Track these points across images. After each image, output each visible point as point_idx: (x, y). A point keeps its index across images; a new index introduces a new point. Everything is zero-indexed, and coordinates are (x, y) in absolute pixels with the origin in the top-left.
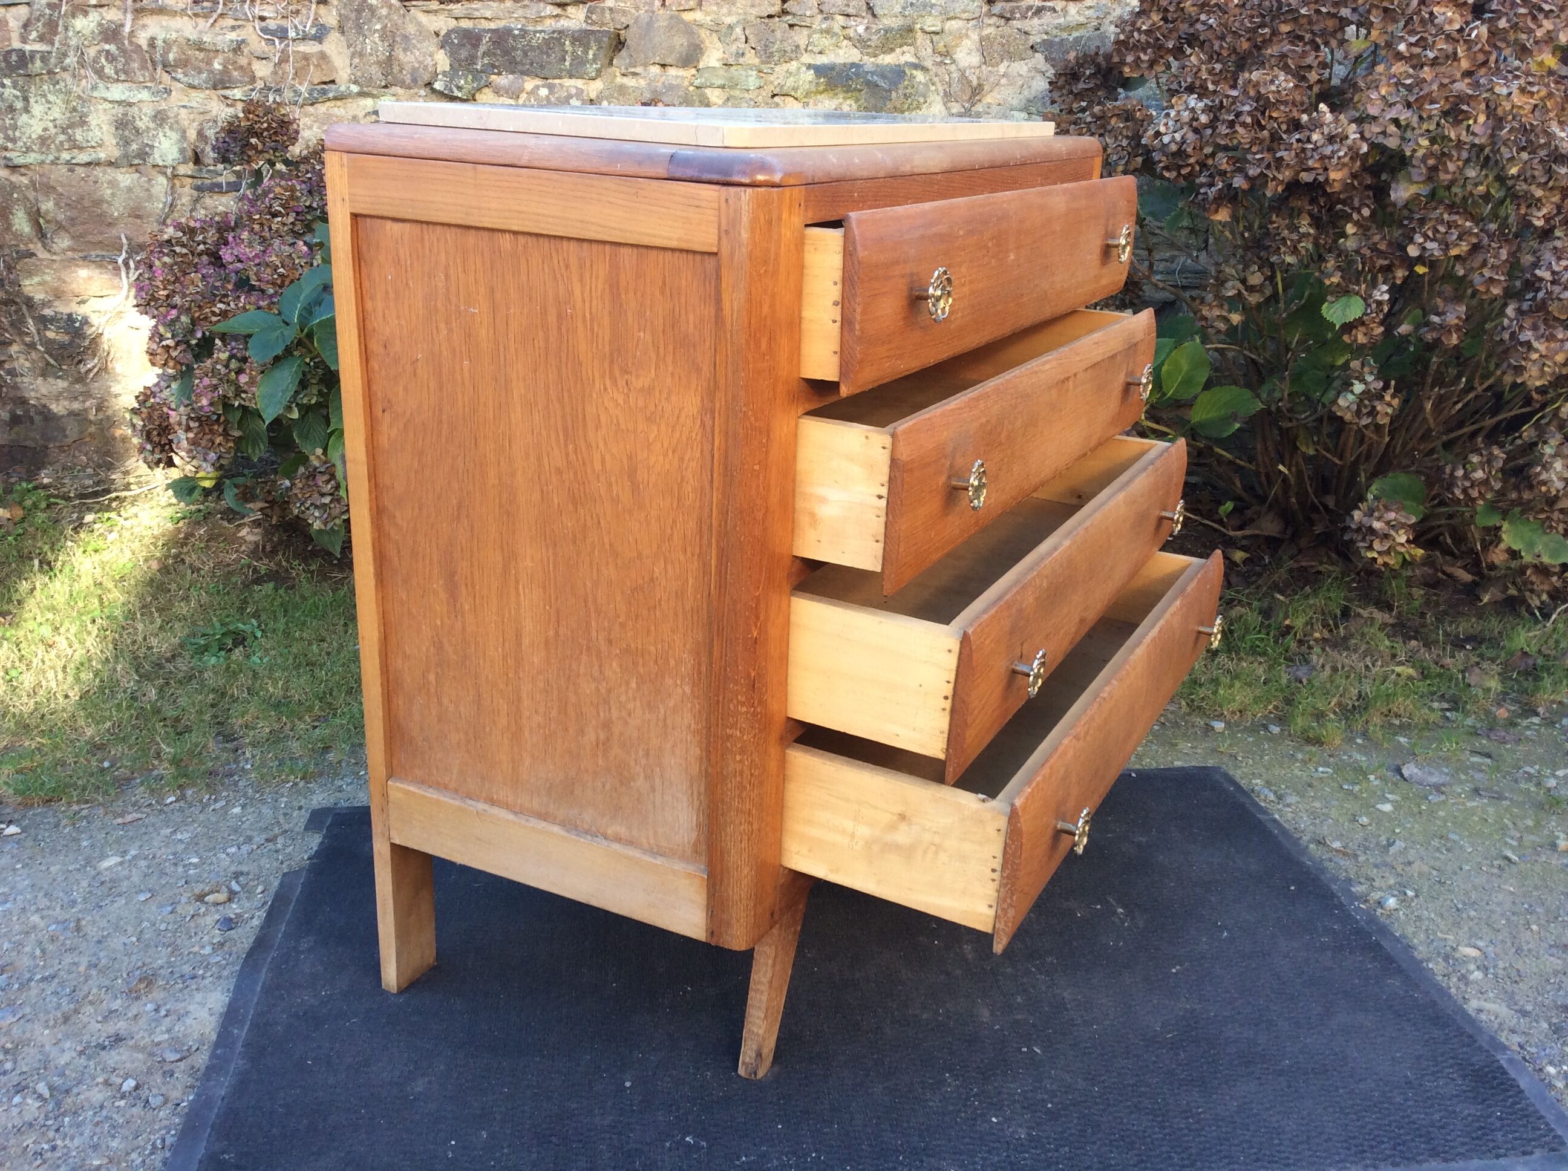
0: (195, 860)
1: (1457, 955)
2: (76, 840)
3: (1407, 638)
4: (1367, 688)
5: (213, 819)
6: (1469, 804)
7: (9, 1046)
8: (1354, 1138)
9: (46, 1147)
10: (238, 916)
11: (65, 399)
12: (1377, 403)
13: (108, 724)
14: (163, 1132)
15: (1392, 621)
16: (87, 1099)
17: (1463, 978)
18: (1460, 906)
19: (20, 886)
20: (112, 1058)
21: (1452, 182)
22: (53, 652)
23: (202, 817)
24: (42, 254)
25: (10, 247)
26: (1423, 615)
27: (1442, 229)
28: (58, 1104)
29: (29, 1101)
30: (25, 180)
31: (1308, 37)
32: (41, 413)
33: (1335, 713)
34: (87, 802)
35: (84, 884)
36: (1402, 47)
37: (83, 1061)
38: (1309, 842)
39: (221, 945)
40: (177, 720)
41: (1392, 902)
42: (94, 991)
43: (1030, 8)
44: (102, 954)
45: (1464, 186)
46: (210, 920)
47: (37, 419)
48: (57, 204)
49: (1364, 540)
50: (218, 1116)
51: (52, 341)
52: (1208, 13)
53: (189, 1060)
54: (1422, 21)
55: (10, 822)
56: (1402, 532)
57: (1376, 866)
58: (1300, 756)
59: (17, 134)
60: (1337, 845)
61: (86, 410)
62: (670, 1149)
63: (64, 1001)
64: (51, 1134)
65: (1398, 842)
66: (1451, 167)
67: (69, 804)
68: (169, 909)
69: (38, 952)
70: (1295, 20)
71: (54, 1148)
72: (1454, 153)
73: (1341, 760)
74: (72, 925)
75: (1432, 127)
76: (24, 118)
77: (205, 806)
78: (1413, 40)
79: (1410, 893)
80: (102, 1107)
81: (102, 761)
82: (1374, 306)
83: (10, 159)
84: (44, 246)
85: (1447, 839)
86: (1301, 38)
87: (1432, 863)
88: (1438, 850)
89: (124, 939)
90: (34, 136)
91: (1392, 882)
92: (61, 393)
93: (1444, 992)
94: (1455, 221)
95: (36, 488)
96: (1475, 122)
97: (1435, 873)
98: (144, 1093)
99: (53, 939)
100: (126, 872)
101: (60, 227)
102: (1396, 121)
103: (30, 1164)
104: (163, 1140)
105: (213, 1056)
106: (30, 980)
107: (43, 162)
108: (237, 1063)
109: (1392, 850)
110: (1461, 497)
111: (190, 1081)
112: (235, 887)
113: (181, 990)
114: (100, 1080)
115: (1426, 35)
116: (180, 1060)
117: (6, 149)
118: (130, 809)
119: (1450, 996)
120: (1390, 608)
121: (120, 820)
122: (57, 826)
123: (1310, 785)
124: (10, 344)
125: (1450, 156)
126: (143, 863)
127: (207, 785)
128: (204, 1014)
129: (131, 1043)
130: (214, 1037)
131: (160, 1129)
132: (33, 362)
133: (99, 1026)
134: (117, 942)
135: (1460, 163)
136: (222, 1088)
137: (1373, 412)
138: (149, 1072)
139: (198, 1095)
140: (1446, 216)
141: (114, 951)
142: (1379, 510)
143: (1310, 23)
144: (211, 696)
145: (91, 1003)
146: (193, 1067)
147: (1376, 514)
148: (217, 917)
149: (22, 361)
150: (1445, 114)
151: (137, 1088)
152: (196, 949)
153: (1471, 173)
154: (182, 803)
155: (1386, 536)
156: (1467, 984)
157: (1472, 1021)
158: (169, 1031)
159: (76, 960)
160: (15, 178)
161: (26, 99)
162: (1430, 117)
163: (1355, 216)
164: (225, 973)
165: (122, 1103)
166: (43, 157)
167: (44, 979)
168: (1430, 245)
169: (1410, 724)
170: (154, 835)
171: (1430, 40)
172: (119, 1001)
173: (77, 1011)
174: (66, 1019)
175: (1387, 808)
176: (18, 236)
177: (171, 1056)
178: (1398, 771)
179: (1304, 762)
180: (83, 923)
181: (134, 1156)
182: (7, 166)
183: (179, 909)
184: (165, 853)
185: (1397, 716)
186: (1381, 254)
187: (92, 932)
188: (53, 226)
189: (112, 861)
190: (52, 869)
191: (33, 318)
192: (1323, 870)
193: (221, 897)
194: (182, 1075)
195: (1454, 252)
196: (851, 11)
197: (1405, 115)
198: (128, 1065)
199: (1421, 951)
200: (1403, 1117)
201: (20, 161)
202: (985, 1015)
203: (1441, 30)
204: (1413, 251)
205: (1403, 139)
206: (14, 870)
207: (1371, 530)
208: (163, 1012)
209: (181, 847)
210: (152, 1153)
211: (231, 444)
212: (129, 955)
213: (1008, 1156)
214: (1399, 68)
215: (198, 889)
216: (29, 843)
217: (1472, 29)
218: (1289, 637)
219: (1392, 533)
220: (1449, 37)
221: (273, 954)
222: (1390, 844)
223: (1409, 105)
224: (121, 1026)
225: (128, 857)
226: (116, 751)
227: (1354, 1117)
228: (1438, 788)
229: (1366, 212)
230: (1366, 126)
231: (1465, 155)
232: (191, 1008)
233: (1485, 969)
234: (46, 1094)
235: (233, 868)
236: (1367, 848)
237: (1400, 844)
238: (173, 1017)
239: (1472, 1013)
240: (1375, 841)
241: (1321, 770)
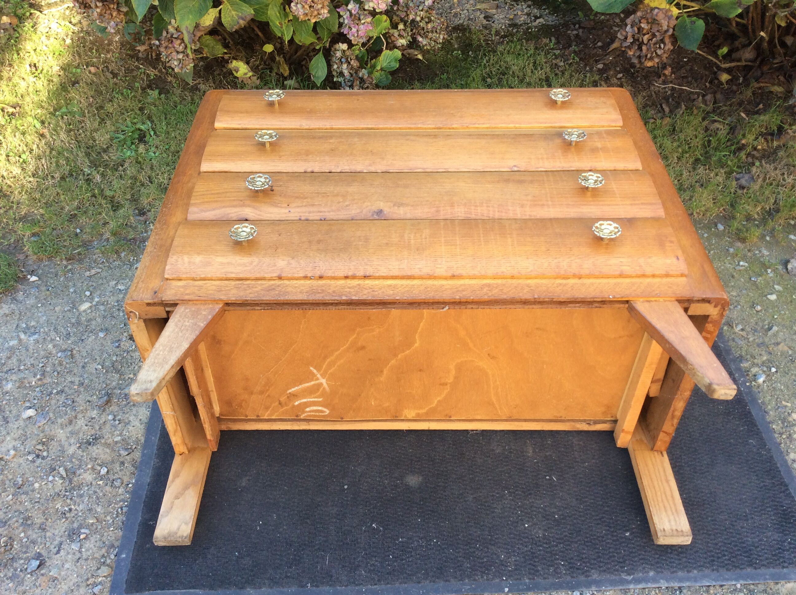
1: (790, 419)
2: (67, 287)
4: (780, 194)
7: (44, 440)
8: (711, 551)
9: (67, 509)
14: (122, 503)
16: (84, 479)
17: (790, 437)
19: (41, 321)
20: (94, 451)
22: (43, 141)
28: (71, 482)
29: (57, 479)
33: (758, 213)
34: (70, 258)
35: (73, 321)
37: (80, 452)
38: (725, 324)
40: (113, 198)
41: (762, 376)
42: (83, 404)
44: (85, 376)
53: (132, 455)
55: (32, 273)
57: (758, 346)
58: (731, 251)
60: (739, 329)
62: (365, 531)
63: (69, 410)
64: (68, 501)
67: (61, 260)
68: (116, 344)
69: (54, 372)
71: (70, 510)
73: (755, 255)
74: (69, 353)
77: (131, 265)
79: (774, 370)
80: (91, 484)
81: (76, 228)
87: (791, 344)
89: (95, 366)
91: (765, 358)
93: (777, 447)
97: (790, 352)
98: (111, 476)
99: (61, 364)
100: (94, 314)
103: (60, 520)
104: (122, 509)
105: (143, 454)
106: (51, 393)
108: (155, 461)
109: (770, 333)
111: (133, 469)
113: (126, 406)
114: (89, 466)
116: (128, 455)
118: (93, 264)
119: (780, 450)
121: (88, 273)
122: (56, 275)
123: (733, 276)
126: (102, 308)
127: (132, 249)
128: (137, 423)
129: (103, 441)
130: (142, 442)
131: (120, 501)
133: (86, 428)
134: (92, 368)
136: (148, 477)
138: (113, 462)
139: (137, 480)
141: (91, 374)
144: (129, 182)
145: (82, 412)
146: (134, 460)
151: (108, 472)
156: (791, 442)
157: (787, 468)
158: (121, 435)
159: (73, 379)
165: (101, 482)
167: (58, 393)
170: (106, 286)
172: (95, 412)
173: (75, 417)
174: (71, 422)
177: (123, 453)
178: (786, 265)
179: (734, 256)
180: (74, 352)
181: (108, 518)
183: (122, 344)
184: (112, 300)
187: (79, 358)
189: (85, 306)
190: (56, 308)
194: (129, 466)
198: (102, 457)
199: (771, 415)
200: (738, 539)
206: (38, 307)
208: (117, 421)
209: (120, 295)
210: (117, 516)
211: (122, 16)
212: (99, 378)
213: (531, 548)
216: (44, 288)
222: (770, 329)
224: (97, 429)
225: (94, 303)
226: (83, 220)
227: (713, 537)
232: (131, 418)
234: (64, 474)
236: (755, 331)
237: (775, 328)
238: (123, 424)
239: (790, 462)
240: (761, 324)
241: (741, 263)
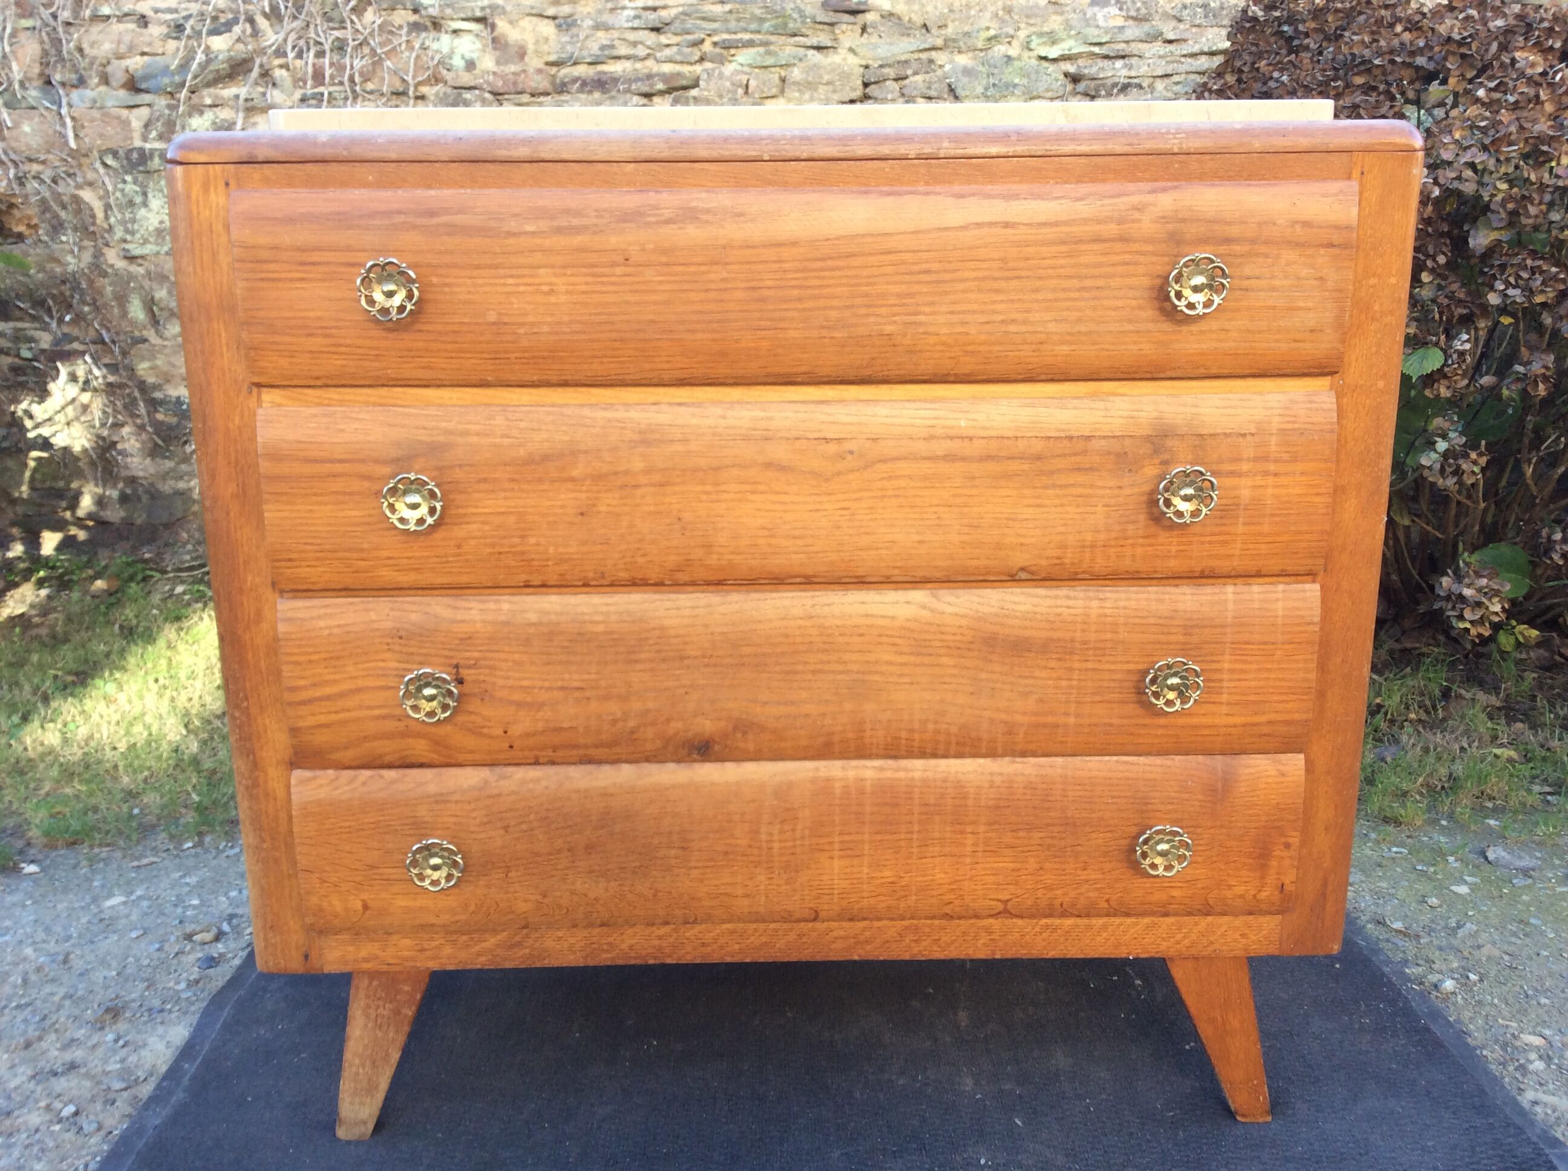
0: (195, 902)
1: (1518, 1043)
2: (90, 880)
3: (1510, 720)
4: (1458, 768)
5: (225, 865)
6: (1559, 889)
10: (221, 955)
11: (172, 478)
12: (1461, 462)
13: (146, 773)
14: (89, 1158)
15: (1498, 704)
16: (25, 1122)
17: (1522, 1068)
18: (1530, 993)
19: (24, 921)
20: (61, 1084)
21: (1536, 228)
22: (113, 707)
23: (214, 863)
24: (154, 339)
25: (126, 333)
26: (1533, 698)
27: (1525, 275)
30: (141, 270)
31: (1382, 87)
32: (147, 492)
33: (1421, 794)
34: (108, 845)
35: (84, 920)
36: (1481, 93)
37: (32, 1085)
38: (1368, 922)
39: (197, 982)
40: (214, 772)
41: (1449, 985)
42: (62, 1020)
43: (1115, 85)
44: (81, 986)
45: (1549, 231)
46: (192, 958)
47: (145, 498)
48: (170, 293)
49: (1454, 608)
50: (146, 1144)
51: (162, 423)
52: (1282, 70)
53: (133, 1091)
54: (1502, 65)
55: (32, 862)
56: (1495, 600)
57: (1440, 949)
58: (1373, 836)
59: (136, 227)
60: (1398, 925)
61: (190, 489)
63: (31, 1029)
65: (1468, 925)
66: (1532, 210)
67: (91, 847)
68: (157, 946)
69: (20, 981)
70: (1368, 71)
72: (1535, 195)
73: (1419, 841)
74: (61, 958)
75: (1511, 170)
76: (143, 212)
77: (219, 852)
78: (1492, 85)
79: (1473, 977)
80: (37, 1130)
81: (132, 808)
82: (1455, 356)
83: (128, 251)
84: (157, 332)
85: (1527, 924)
86: (1374, 88)
87: (1505, 947)
88: (1515, 934)
89: (106, 973)
90: (151, 229)
91: (1455, 965)
92: (168, 473)
93: (1496, 1081)
94: (1539, 267)
95: (135, 562)
96: (1558, 164)
97: (1506, 958)
98: (82, 1120)
99: (38, 970)
100: (127, 911)
101: (172, 314)
102: (1472, 166)
104: (87, 1166)
105: (159, 1087)
106: (5, 1007)
107: (158, 253)
108: (179, 1096)
109: (1461, 933)
110: (1561, 563)
111: (128, 1110)
112: (226, 927)
113: (146, 1023)
114: (43, 1104)
115: (1504, 80)
116: (125, 1089)
117: (125, 241)
118: (148, 853)
119: (1503, 1087)
120: (1497, 690)
121: (136, 863)
122: (75, 867)
123: (1380, 865)
124: (122, 425)
125: (1530, 199)
126: (145, 903)
127: (226, 833)
128: (161, 1046)
129: (83, 1071)
130: (164, 1069)
131: (87, 1155)
132: (143, 443)
133: (56, 1053)
134: (98, 976)
135: (1543, 207)
136: (157, 1118)
137: (1458, 472)
138: (93, 1100)
139: (133, 1123)
140: (1529, 262)
141: (93, 984)
142: (1469, 576)
143: (1384, 74)
145: (56, 1031)
146: (135, 1097)
147: (1467, 581)
148: (200, 955)
149: (132, 441)
150: (1525, 157)
151: (76, 1113)
152: (171, 984)
153: (1555, 216)
154: (199, 850)
155: (1479, 604)
156: (1523, 1075)
157: (1522, 1112)
158: (123, 1061)
159: (55, 990)
160: (134, 269)
161: (145, 194)
162: (1508, 160)
163: (1429, 263)
164: (193, 1008)
165: (57, 1127)
166: (158, 248)
167: (18, 1007)
168: (1511, 292)
169: (1504, 808)
170: (164, 878)
171: (1511, 84)
172: (83, 1031)
173: (40, 1039)
174: (28, 1045)
175: (1463, 890)
176: (133, 323)
177: (117, 1085)
178: (1483, 854)
179: (1377, 842)
180: (72, 956)
182: (126, 258)
183: (167, 947)
184: (169, 895)
185: (1491, 798)
186: (1460, 302)
187: (78, 964)
188: (166, 314)
189: (117, 900)
190: (59, 906)
191: (145, 401)
192: (1377, 951)
193: (208, 936)
194: (123, 1106)
195: (1539, 299)
196: (933, 93)
197: (1480, 158)
198: (74, 1092)
199: (1477, 1035)
201: (137, 252)
202: (968, 1084)
203: (1522, 74)
204: (1493, 299)
205: (1481, 183)
206: (24, 906)
207: (1461, 598)
208: (121, 1043)
209: (187, 889)
212: (106, 988)
214: (1473, 111)
215: (189, 928)
216: (45, 882)
217: (1556, 73)
218: (1379, 717)
219: (1484, 600)
220: (1530, 81)
221: (242, 993)
222: (1459, 927)
223: (1485, 148)
224: (78, 1054)
225: (133, 897)
226: (148, 799)
228: (1526, 872)
229: (1442, 259)
230: (1440, 172)
231: (1547, 198)
232: (150, 1040)
233: (1548, 1059)
235: (230, 911)
236: (1432, 930)
237: (1471, 927)
238: (130, 1048)
239: (1526, 1105)
240: (1443, 923)
241: (1394, 849)
